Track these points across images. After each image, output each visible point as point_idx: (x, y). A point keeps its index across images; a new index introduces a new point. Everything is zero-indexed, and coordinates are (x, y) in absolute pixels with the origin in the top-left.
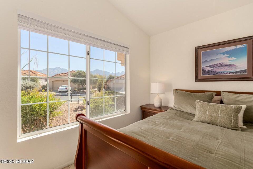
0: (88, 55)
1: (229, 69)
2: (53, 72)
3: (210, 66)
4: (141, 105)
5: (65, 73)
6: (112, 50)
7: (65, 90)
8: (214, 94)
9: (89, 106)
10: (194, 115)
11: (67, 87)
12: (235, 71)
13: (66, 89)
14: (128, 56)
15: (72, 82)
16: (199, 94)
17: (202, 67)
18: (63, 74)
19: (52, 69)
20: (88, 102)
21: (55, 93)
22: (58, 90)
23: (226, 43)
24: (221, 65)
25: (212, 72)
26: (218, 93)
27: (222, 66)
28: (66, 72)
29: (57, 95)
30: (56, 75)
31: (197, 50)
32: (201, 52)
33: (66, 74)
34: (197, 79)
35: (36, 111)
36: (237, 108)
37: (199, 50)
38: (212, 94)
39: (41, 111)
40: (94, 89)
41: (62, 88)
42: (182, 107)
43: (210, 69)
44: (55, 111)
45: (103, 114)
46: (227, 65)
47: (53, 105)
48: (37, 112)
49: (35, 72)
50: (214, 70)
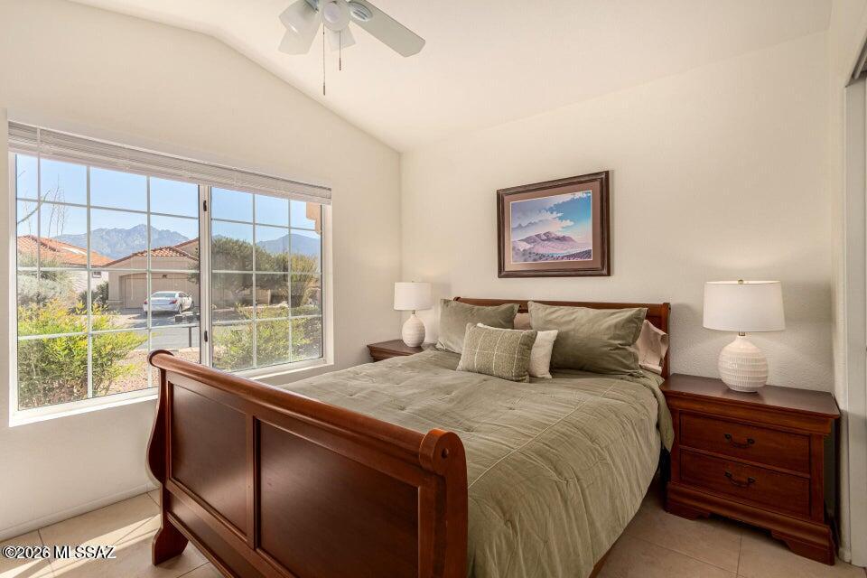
0: (205, 209)
1: (562, 249)
2: (125, 242)
3: (527, 240)
4: (372, 342)
5: (170, 249)
6: (277, 195)
7: (170, 308)
8: (517, 307)
9: (207, 343)
10: (458, 356)
11: (177, 296)
12: (573, 251)
13: (174, 302)
14: (329, 209)
15: (193, 280)
16: (490, 308)
17: (512, 240)
18: (161, 249)
19: (120, 231)
20: (206, 332)
21: (134, 318)
22: (142, 308)
23: (554, 184)
24: (549, 238)
25: (530, 253)
26: (523, 307)
27: (548, 240)
28: (173, 246)
29: (136, 326)
30: (136, 254)
31: (501, 197)
32: (510, 203)
33: (173, 251)
34: (502, 273)
35: (59, 362)
36: (528, 336)
37: (506, 198)
38: (512, 308)
39: (71, 362)
40: (279, 302)
41: (157, 301)
42: (453, 343)
43: (528, 246)
44: (118, 363)
45: (252, 365)
46: (558, 239)
47: (110, 346)
48: (61, 365)
49: (53, 245)
50: (535, 251)
